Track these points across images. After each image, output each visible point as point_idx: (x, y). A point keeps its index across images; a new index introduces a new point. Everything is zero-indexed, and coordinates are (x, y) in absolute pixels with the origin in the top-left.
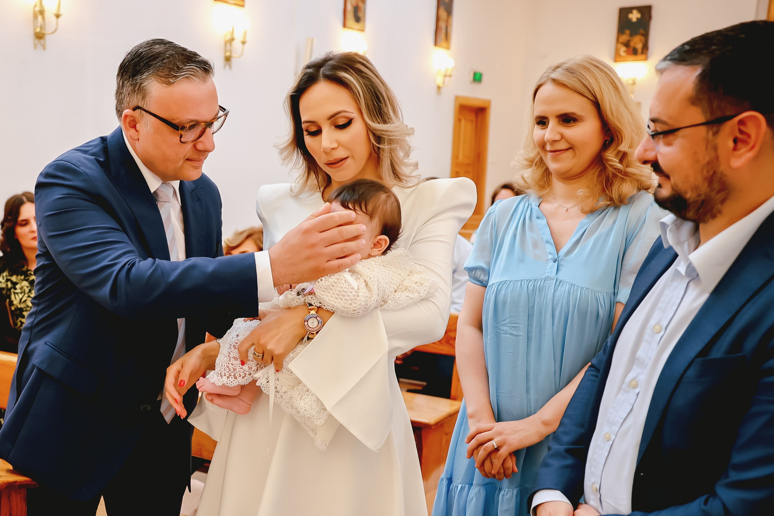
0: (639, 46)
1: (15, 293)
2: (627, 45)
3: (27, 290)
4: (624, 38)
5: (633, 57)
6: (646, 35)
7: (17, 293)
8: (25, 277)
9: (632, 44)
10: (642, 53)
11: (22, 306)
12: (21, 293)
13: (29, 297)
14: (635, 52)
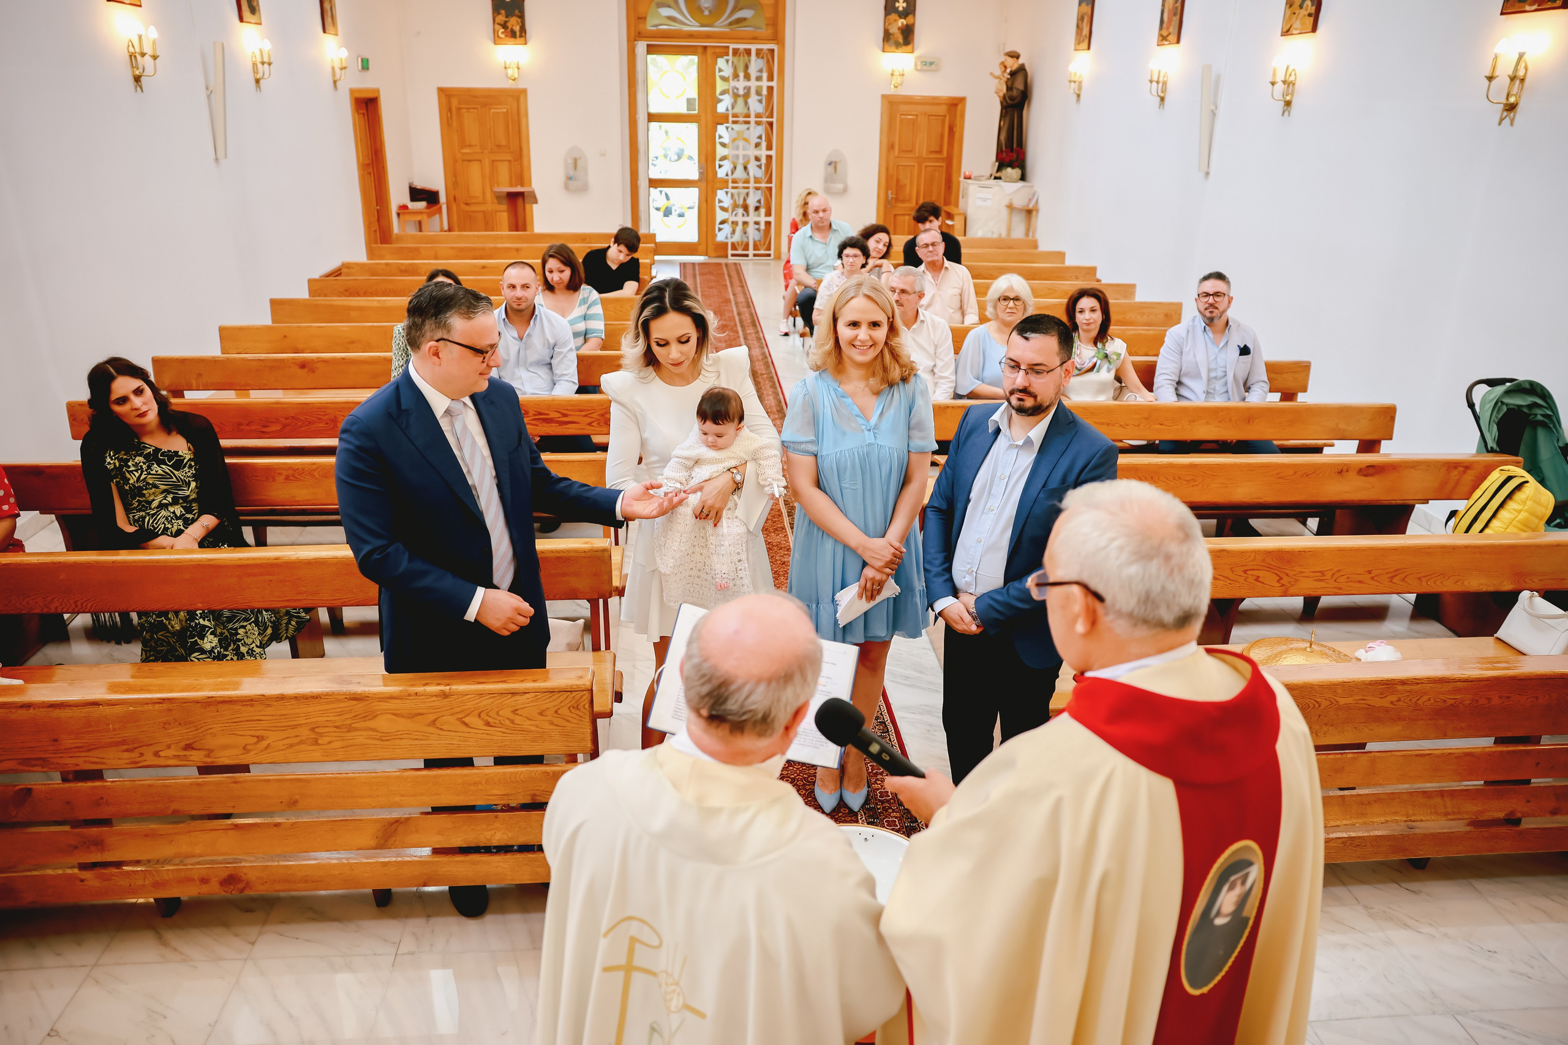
0: (517, 28)
1: (129, 472)
2: (504, 26)
3: (145, 467)
4: (501, 18)
5: (513, 39)
6: (522, 17)
7: (132, 471)
8: (137, 453)
9: (509, 25)
10: (521, 36)
11: (141, 484)
12: (136, 471)
13: (149, 474)
14: (513, 35)
